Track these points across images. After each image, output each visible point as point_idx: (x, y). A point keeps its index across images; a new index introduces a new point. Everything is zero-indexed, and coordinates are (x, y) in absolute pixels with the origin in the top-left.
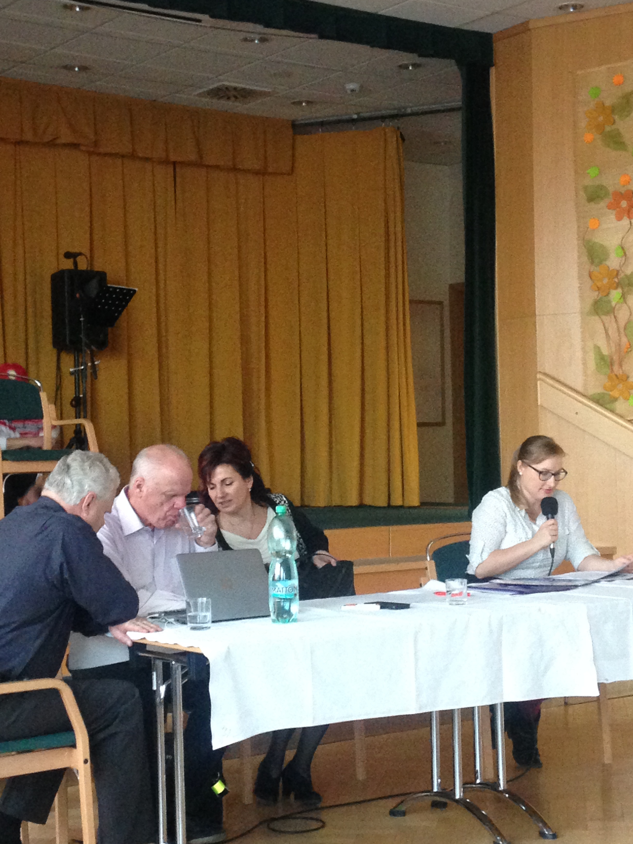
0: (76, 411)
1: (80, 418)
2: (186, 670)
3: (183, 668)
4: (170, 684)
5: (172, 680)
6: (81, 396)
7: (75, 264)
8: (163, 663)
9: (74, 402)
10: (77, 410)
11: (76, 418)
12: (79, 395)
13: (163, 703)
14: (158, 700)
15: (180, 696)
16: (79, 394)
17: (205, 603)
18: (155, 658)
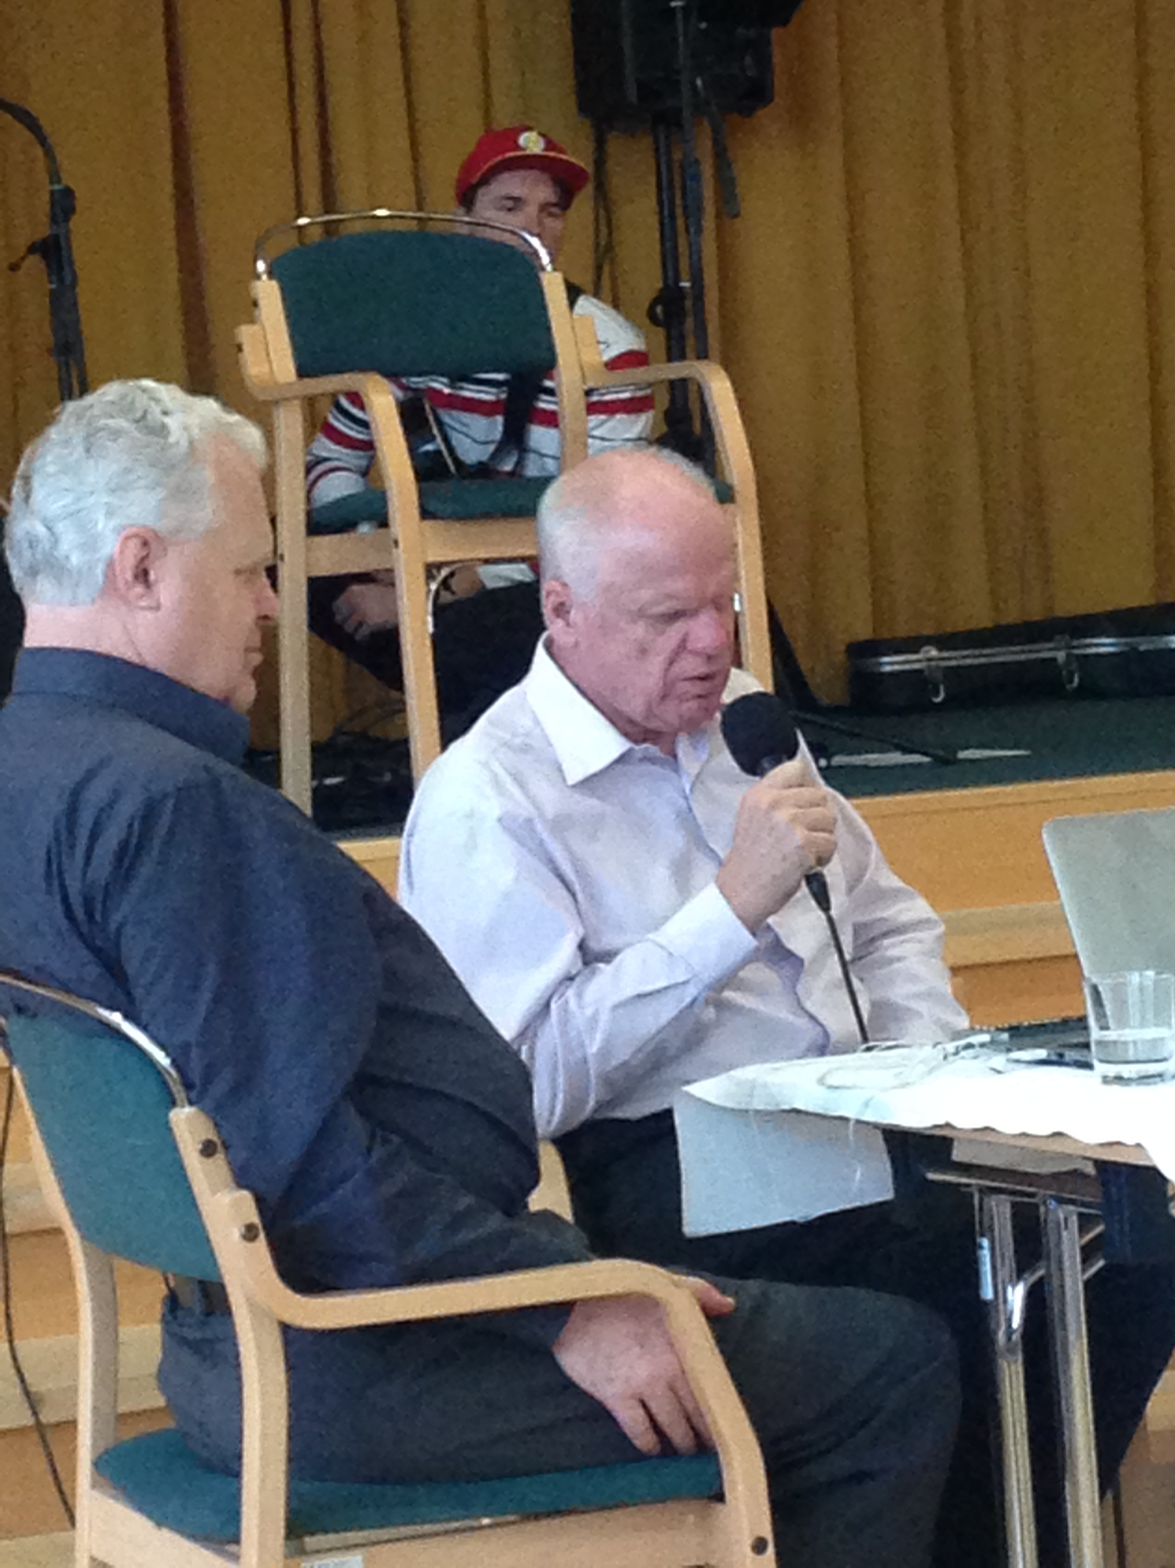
0: (668, 335)
1: (682, 357)
2: (1099, 1229)
3: (1085, 1222)
4: (1041, 1279)
5: (1048, 1268)
6: (686, 284)
8: (1014, 1205)
9: (659, 309)
10: (674, 332)
11: (670, 359)
12: (677, 282)
13: (1020, 1347)
14: (1001, 1336)
15: (1078, 1322)
16: (677, 279)
17: (1151, 988)
18: (983, 1191)
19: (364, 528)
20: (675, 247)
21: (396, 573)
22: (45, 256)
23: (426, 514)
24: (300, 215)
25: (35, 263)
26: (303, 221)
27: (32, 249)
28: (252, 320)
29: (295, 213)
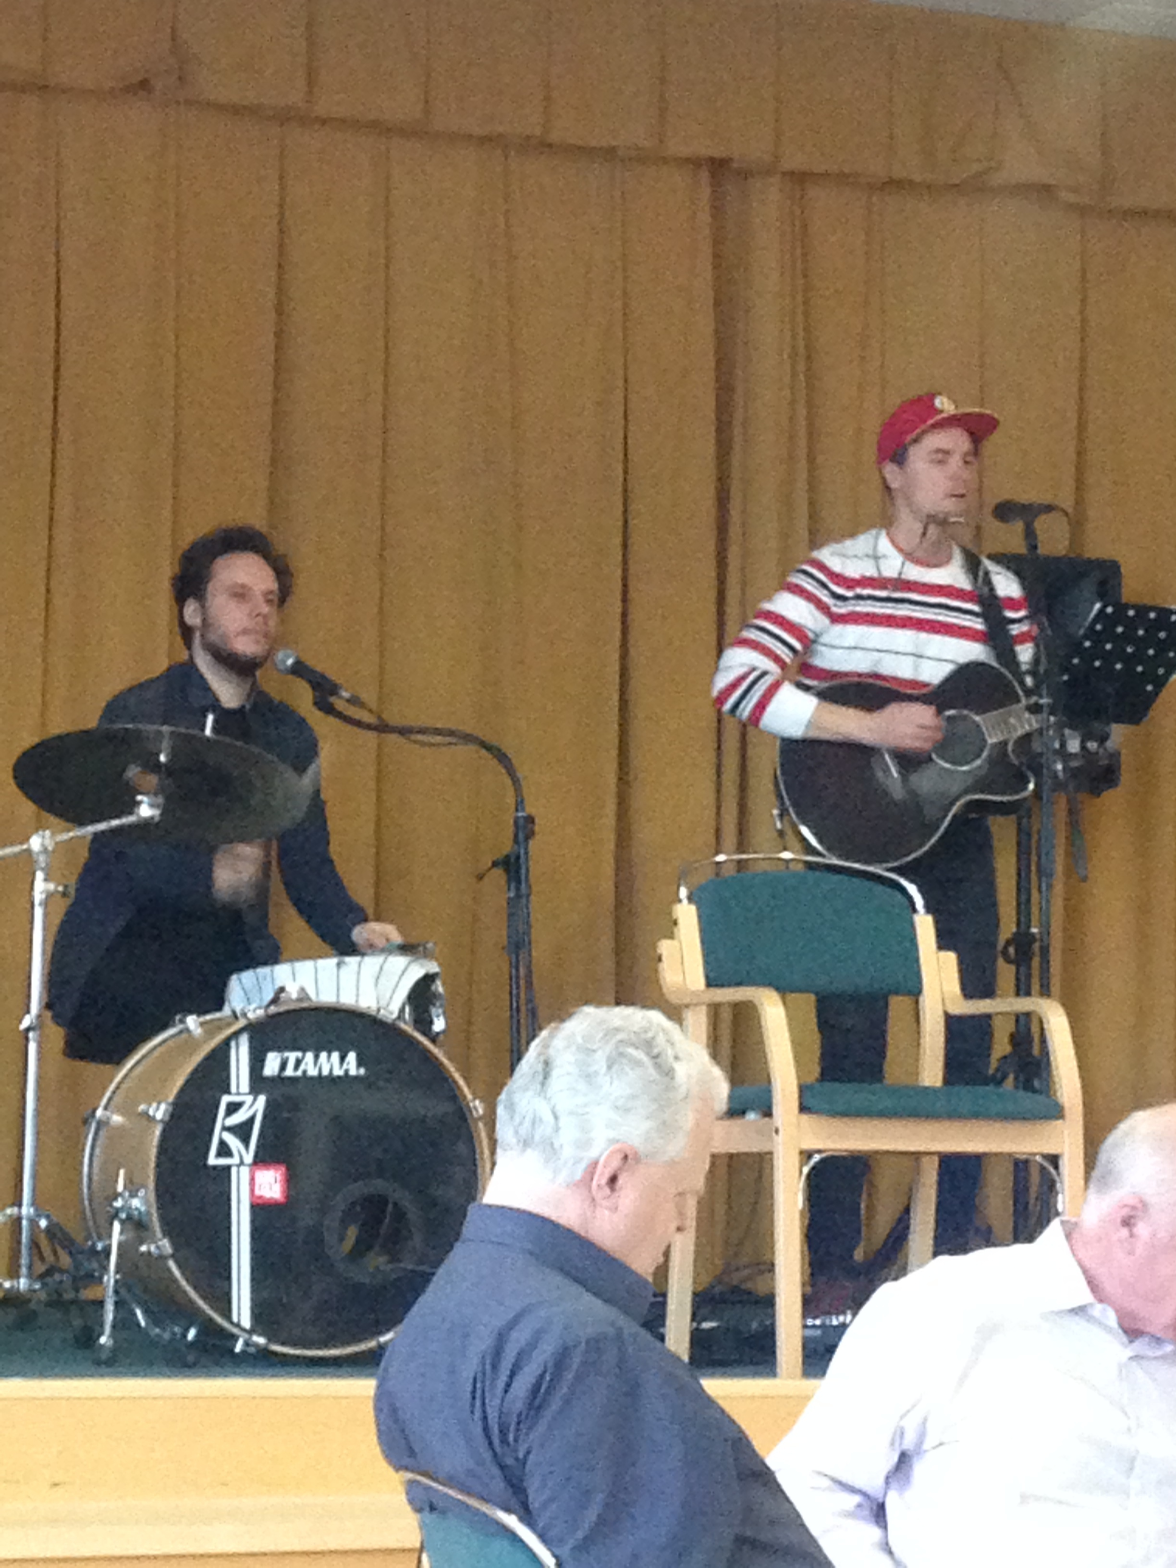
0: (1018, 972)
1: (1028, 994)
6: (1034, 930)
7: (1030, 534)
9: (1011, 950)
10: (1022, 969)
11: (1018, 994)
12: (1029, 927)
19: (751, 1116)
20: (1028, 901)
21: (775, 1156)
22: (507, 871)
23: (803, 1108)
24: (717, 853)
25: (499, 875)
26: (721, 858)
27: (495, 864)
28: (671, 936)
29: (713, 851)
